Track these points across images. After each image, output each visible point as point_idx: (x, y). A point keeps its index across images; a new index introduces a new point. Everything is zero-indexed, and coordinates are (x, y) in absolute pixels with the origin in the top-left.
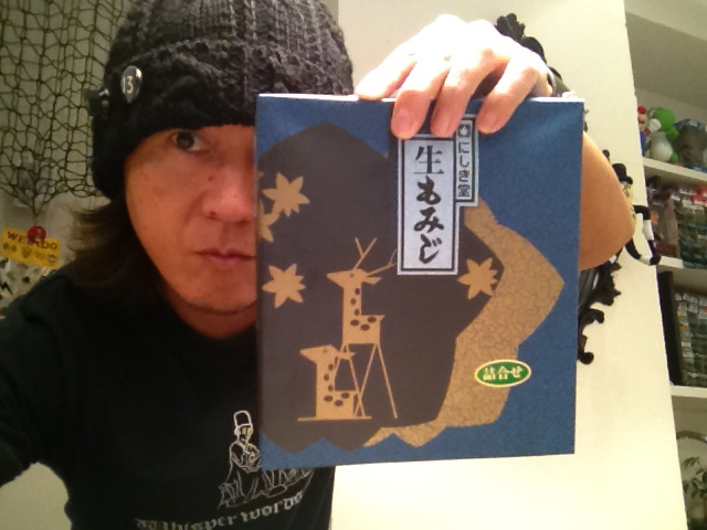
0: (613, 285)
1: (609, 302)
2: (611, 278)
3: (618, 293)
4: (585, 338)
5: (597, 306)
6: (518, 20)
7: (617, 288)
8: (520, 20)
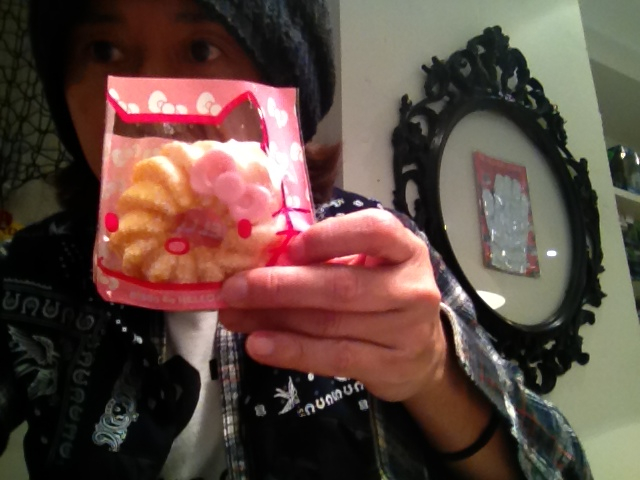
0: (600, 287)
1: (597, 304)
2: (598, 281)
3: (604, 295)
4: (581, 339)
5: (587, 307)
6: (503, 32)
7: (604, 289)
8: (505, 32)
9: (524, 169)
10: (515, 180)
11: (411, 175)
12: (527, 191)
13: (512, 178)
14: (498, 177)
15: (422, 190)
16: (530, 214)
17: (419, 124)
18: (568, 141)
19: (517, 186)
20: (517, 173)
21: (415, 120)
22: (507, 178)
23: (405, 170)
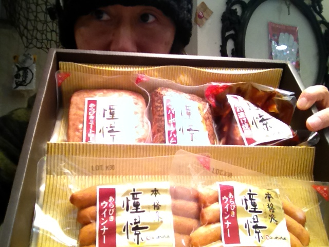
9: (296, 28)
10: (291, 35)
11: (231, 37)
12: (296, 40)
13: (289, 34)
14: (281, 34)
15: (236, 44)
16: (298, 52)
17: (236, 9)
18: (323, 10)
19: (292, 37)
20: (292, 31)
21: (234, 8)
22: (287, 34)
23: (227, 34)
